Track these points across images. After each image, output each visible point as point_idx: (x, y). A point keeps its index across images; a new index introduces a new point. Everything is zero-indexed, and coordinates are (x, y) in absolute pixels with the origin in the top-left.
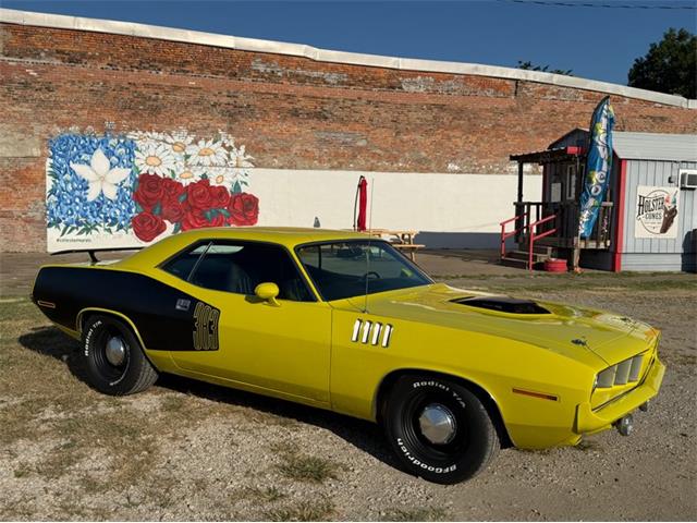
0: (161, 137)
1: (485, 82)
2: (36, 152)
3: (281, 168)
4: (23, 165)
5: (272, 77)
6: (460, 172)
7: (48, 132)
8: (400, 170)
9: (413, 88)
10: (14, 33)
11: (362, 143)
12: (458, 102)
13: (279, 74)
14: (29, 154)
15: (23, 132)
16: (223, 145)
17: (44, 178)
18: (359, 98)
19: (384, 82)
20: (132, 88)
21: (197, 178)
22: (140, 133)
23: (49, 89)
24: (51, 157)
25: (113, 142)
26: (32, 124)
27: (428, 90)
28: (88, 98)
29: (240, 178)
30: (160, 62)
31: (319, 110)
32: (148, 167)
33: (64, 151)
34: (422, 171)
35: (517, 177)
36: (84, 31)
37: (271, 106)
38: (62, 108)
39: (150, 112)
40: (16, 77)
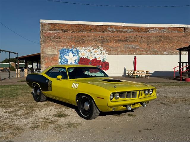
0: (85, 48)
1: (174, 29)
2: (57, 53)
3: (115, 55)
4: (54, 56)
5: (113, 32)
6: (167, 54)
7: (59, 48)
8: (149, 54)
9: (152, 32)
10: (52, 26)
11: (138, 47)
12: (166, 35)
13: (115, 31)
14: (55, 54)
15: (54, 48)
16: (100, 50)
17: (58, 59)
18: (137, 35)
19: (144, 31)
20: (78, 37)
21: (94, 58)
22: (80, 47)
23: (59, 38)
24: (60, 54)
25: (74, 50)
26: (56, 47)
27: (157, 32)
28: (68, 40)
29: (104, 58)
30: (85, 30)
31: (125, 39)
32: (82, 56)
33: (63, 53)
34: (155, 54)
35: (179, 55)
36: (67, 24)
37: (113, 39)
38: (62, 42)
39: (82, 42)
40: (52, 36)
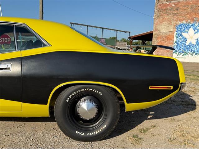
2: (172, 30)
4: (168, 34)
7: (176, 23)
14: (170, 31)
15: (169, 24)
17: (174, 38)
23: (177, 10)
24: (176, 31)
25: (196, 25)
26: (172, 21)
28: (189, 11)
33: (180, 29)
38: (181, 15)
40: (169, 7)
